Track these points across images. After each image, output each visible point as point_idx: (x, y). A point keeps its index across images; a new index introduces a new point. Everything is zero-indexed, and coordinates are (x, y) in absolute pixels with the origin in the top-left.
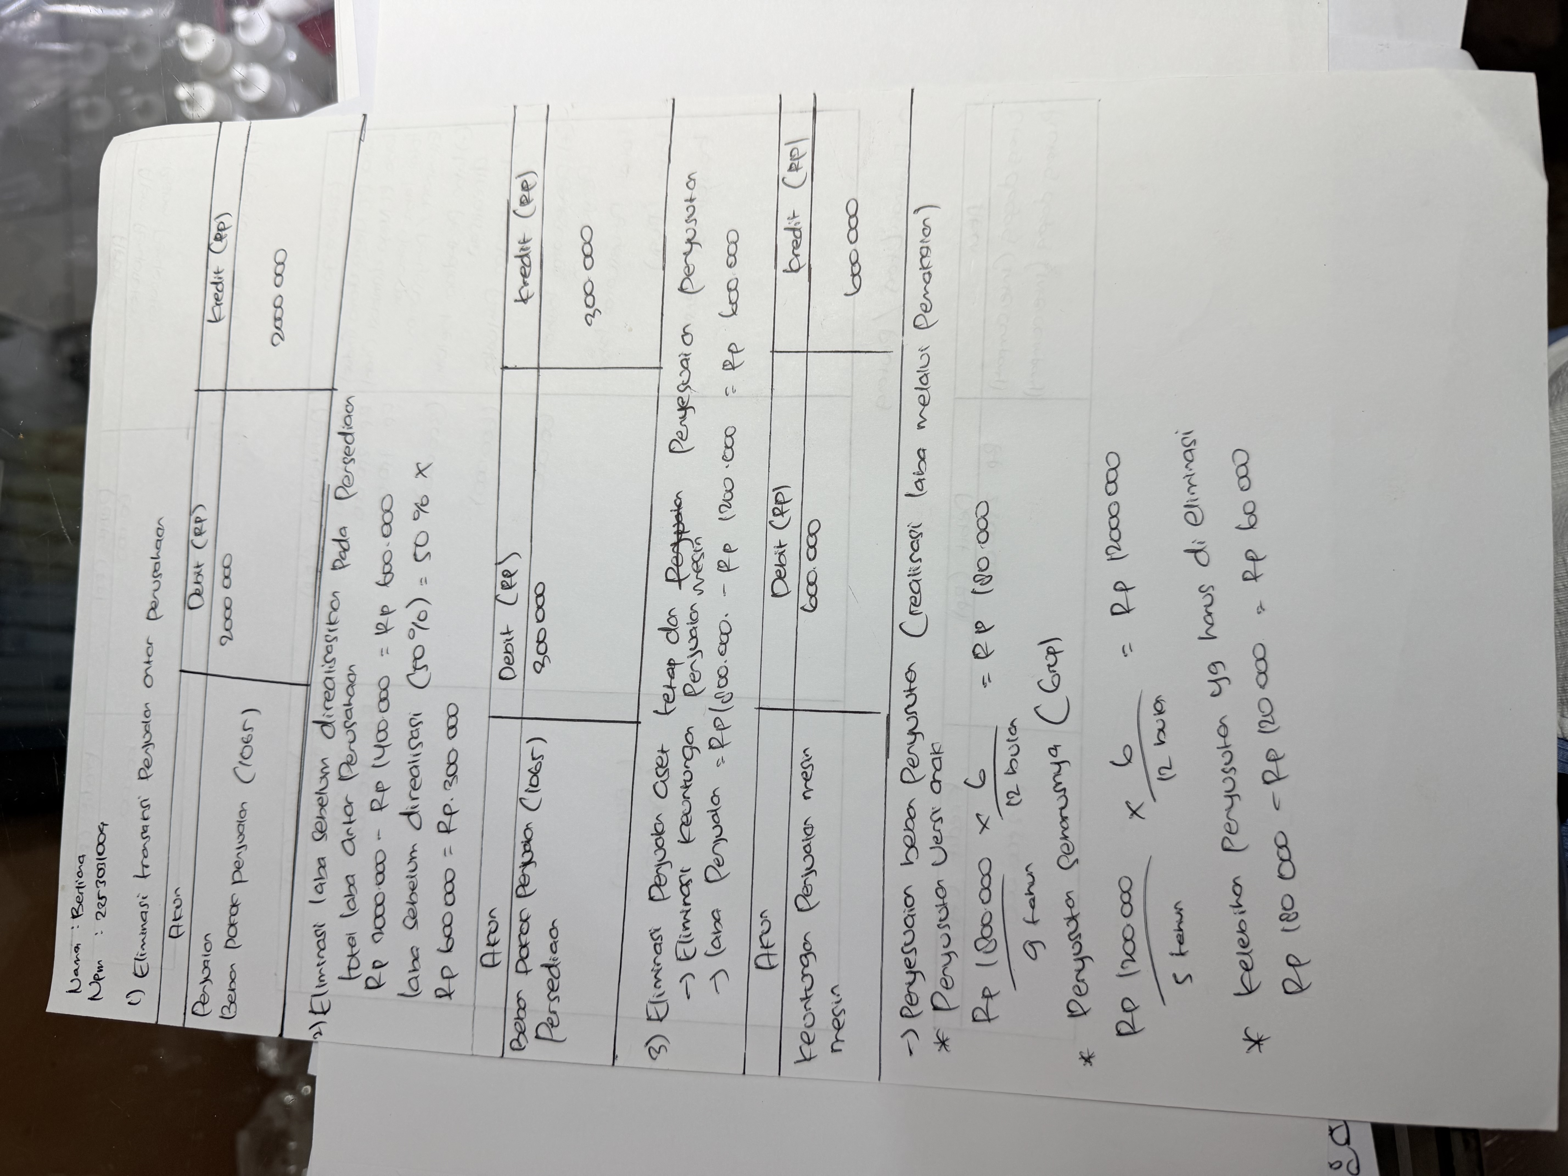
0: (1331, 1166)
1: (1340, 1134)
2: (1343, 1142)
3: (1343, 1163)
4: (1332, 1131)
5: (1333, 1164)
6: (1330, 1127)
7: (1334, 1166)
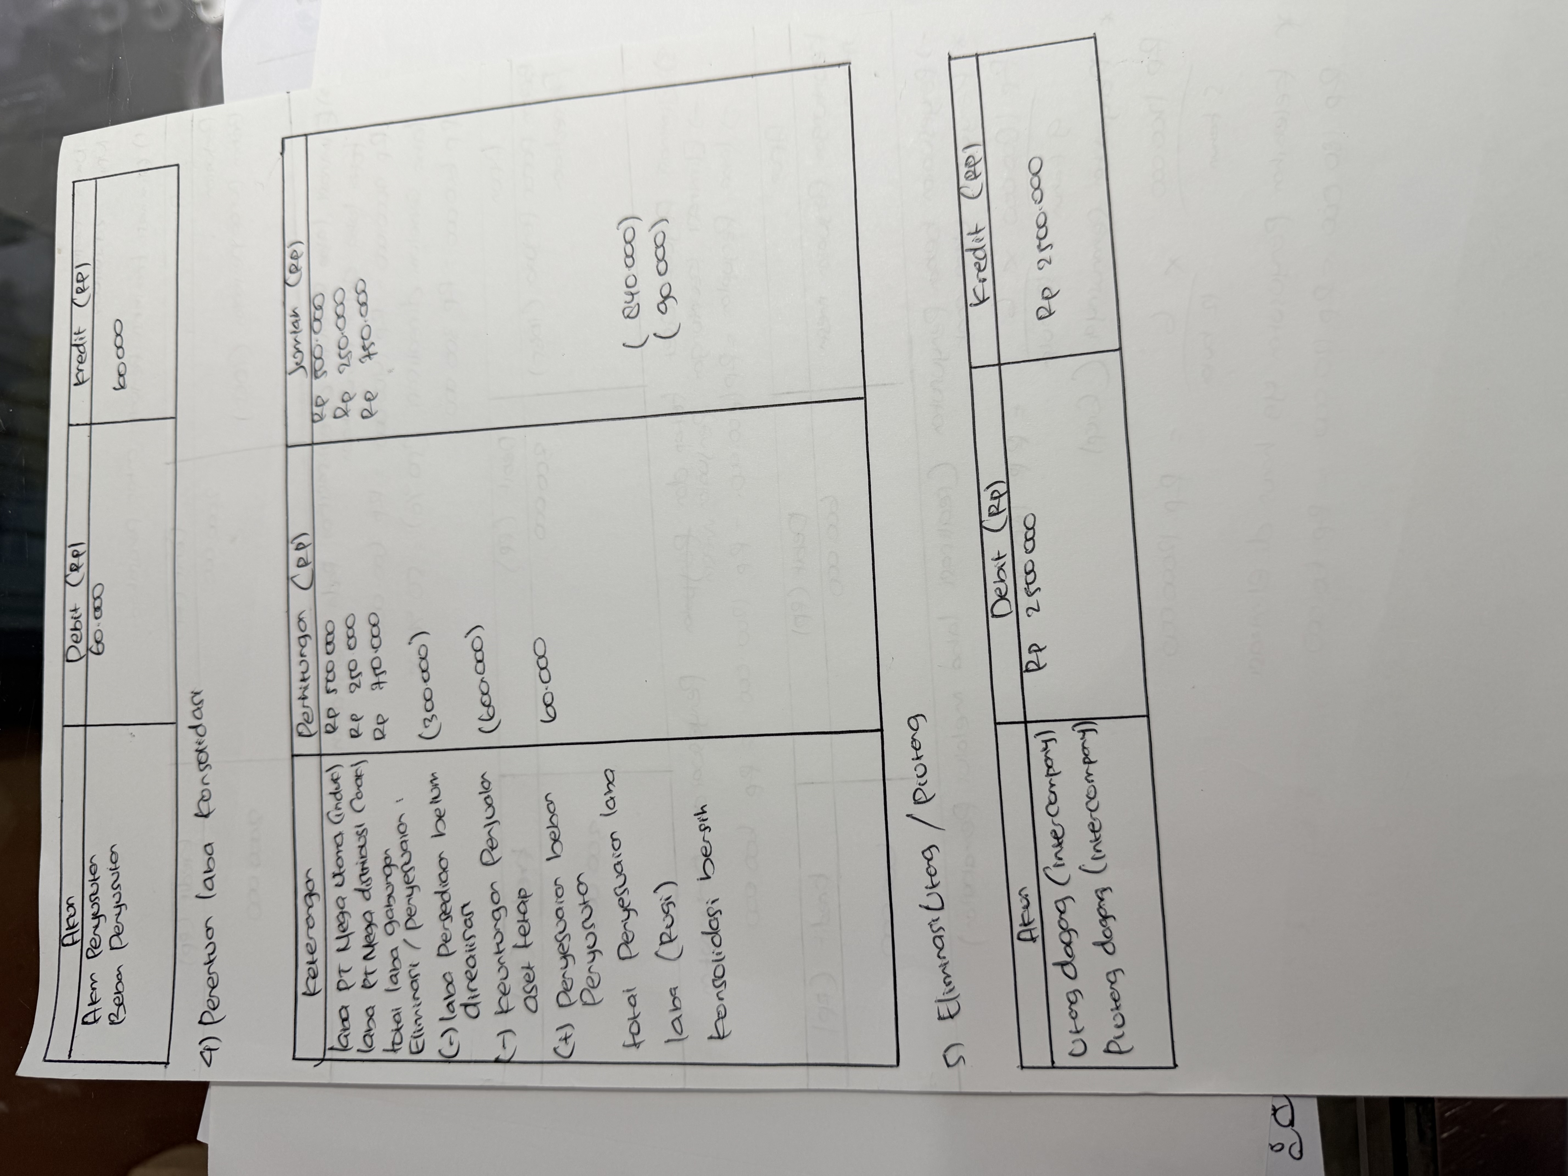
0: (1272, 1148)
1: (1284, 1116)
2: (1287, 1123)
3: (1285, 1145)
4: (1275, 1110)
5: (1274, 1146)
6: (1273, 1106)
7: (1275, 1149)
